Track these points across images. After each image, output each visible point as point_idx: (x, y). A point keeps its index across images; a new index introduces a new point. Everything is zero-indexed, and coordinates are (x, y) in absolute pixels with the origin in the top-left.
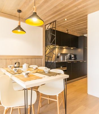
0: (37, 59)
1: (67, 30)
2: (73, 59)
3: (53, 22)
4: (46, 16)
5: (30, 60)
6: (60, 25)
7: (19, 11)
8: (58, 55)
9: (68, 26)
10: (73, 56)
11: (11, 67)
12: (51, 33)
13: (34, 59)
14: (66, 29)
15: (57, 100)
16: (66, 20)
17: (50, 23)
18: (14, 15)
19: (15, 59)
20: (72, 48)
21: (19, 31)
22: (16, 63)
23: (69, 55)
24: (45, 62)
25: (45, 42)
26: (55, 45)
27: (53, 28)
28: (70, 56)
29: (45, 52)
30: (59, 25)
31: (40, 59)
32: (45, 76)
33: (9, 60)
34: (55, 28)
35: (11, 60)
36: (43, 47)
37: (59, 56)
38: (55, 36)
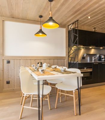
0: (59, 60)
1: (95, 28)
2: (103, 60)
3: (76, 22)
4: (66, 17)
5: (52, 60)
6: (85, 24)
7: (41, 17)
8: (84, 55)
9: (95, 24)
10: (103, 57)
11: (33, 66)
12: (74, 33)
13: (57, 60)
14: (93, 27)
15: (73, 95)
16: (89, 17)
17: (73, 23)
18: (37, 20)
19: (38, 59)
20: (101, 48)
21: (41, 34)
22: (38, 63)
23: (98, 56)
24: (69, 63)
25: (69, 42)
26: (78, 45)
27: (75, 28)
28: (100, 57)
29: (69, 53)
30: (83, 24)
31: (63, 60)
32: (58, 73)
33: (33, 60)
34: (78, 27)
35: (34, 61)
36: (66, 48)
37: (84, 57)
38: (78, 35)
